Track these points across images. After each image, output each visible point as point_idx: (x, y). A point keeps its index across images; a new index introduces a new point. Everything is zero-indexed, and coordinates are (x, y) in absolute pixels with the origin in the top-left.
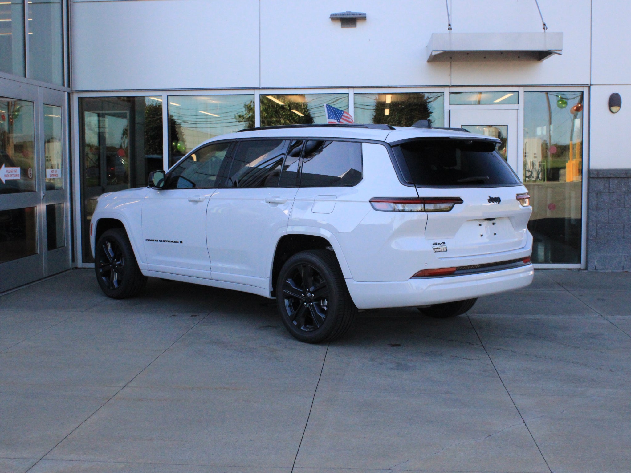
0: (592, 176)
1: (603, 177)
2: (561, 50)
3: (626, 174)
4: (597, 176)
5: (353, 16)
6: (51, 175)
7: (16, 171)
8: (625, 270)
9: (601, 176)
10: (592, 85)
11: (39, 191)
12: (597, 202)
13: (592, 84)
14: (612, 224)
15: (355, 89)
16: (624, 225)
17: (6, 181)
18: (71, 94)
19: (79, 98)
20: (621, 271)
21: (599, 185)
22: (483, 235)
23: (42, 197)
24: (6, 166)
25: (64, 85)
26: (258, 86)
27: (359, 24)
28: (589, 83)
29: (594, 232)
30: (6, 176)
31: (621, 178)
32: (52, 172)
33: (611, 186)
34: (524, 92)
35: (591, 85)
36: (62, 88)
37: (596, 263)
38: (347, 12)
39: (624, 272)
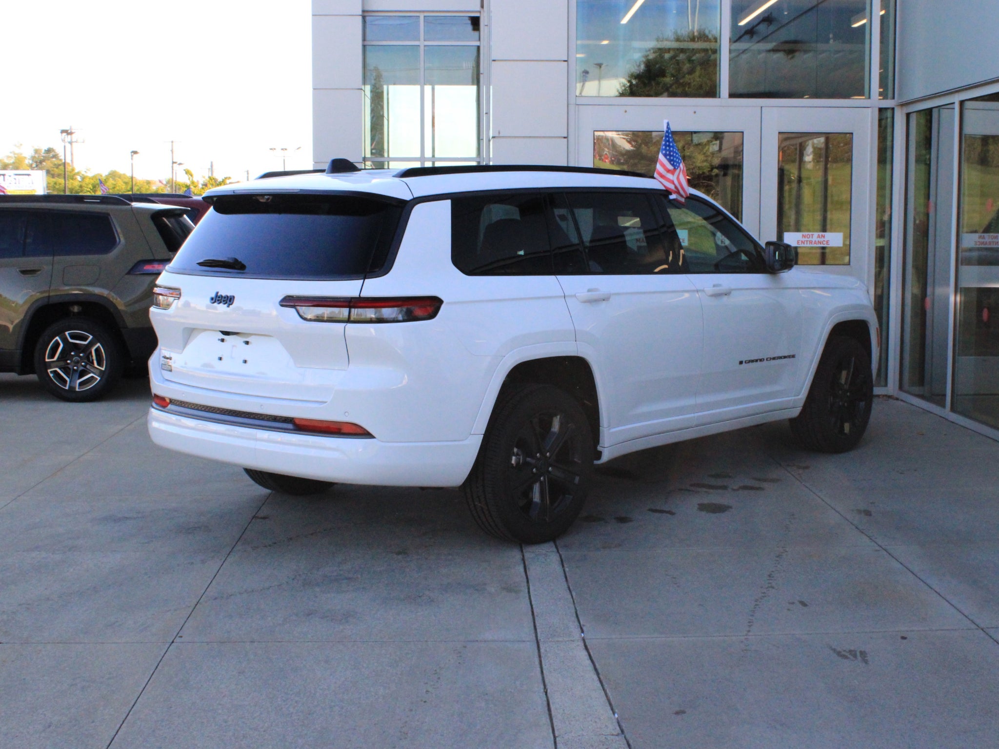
18: (896, 111)
19: (908, 114)
22: (242, 361)
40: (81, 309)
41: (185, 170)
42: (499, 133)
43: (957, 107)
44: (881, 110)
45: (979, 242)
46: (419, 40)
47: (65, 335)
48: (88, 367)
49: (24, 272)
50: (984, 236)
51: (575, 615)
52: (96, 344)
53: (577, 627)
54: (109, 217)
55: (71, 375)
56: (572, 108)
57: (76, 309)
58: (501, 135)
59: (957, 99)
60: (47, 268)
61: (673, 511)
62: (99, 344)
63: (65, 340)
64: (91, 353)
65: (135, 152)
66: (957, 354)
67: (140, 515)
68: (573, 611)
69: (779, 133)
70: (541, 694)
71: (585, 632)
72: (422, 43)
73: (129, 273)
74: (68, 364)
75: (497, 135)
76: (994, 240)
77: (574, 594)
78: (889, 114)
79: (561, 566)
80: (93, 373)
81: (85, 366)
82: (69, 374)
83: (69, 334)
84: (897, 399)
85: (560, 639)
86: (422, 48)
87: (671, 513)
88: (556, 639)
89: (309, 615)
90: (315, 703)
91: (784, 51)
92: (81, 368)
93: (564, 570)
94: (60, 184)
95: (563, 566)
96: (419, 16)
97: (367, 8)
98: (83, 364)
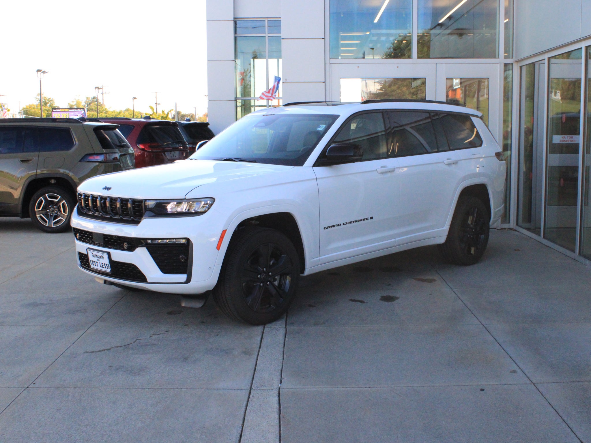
18: (514, 65)
40: (55, 181)
41: (149, 106)
42: (286, 80)
43: (546, 61)
44: (506, 65)
45: (562, 140)
46: (265, 34)
47: (46, 196)
48: (59, 213)
49: (23, 161)
50: (565, 137)
51: (280, 371)
52: (63, 201)
53: (278, 380)
54: (70, 130)
55: (49, 217)
56: (327, 65)
57: (53, 181)
58: (287, 81)
59: (546, 56)
60: (35, 159)
61: (364, 301)
62: (64, 201)
63: (45, 199)
64: (60, 206)
65: (135, 98)
66: (547, 205)
67: (50, 302)
68: (280, 368)
69: (446, 78)
70: (238, 428)
71: (282, 384)
72: (267, 35)
73: (80, 161)
74: (48, 212)
75: (285, 81)
76: (571, 139)
77: (285, 356)
78: (510, 67)
79: (284, 337)
80: (62, 217)
81: (56, 213)
82: (48, 217)
83: (47, 195)
84: (515, 230)
85: (265, 388)
86: (267, 37)
87: (362, 302)
88: (263, 388)
89: (117, 369)
90: (94, 433)
91: (457, 34)
92: (55, 214)
93: (285, 340)
94: (95, 115)
95: (285, 337)
96: (265, 20)
97: (236, 17)
98: (56, 212)
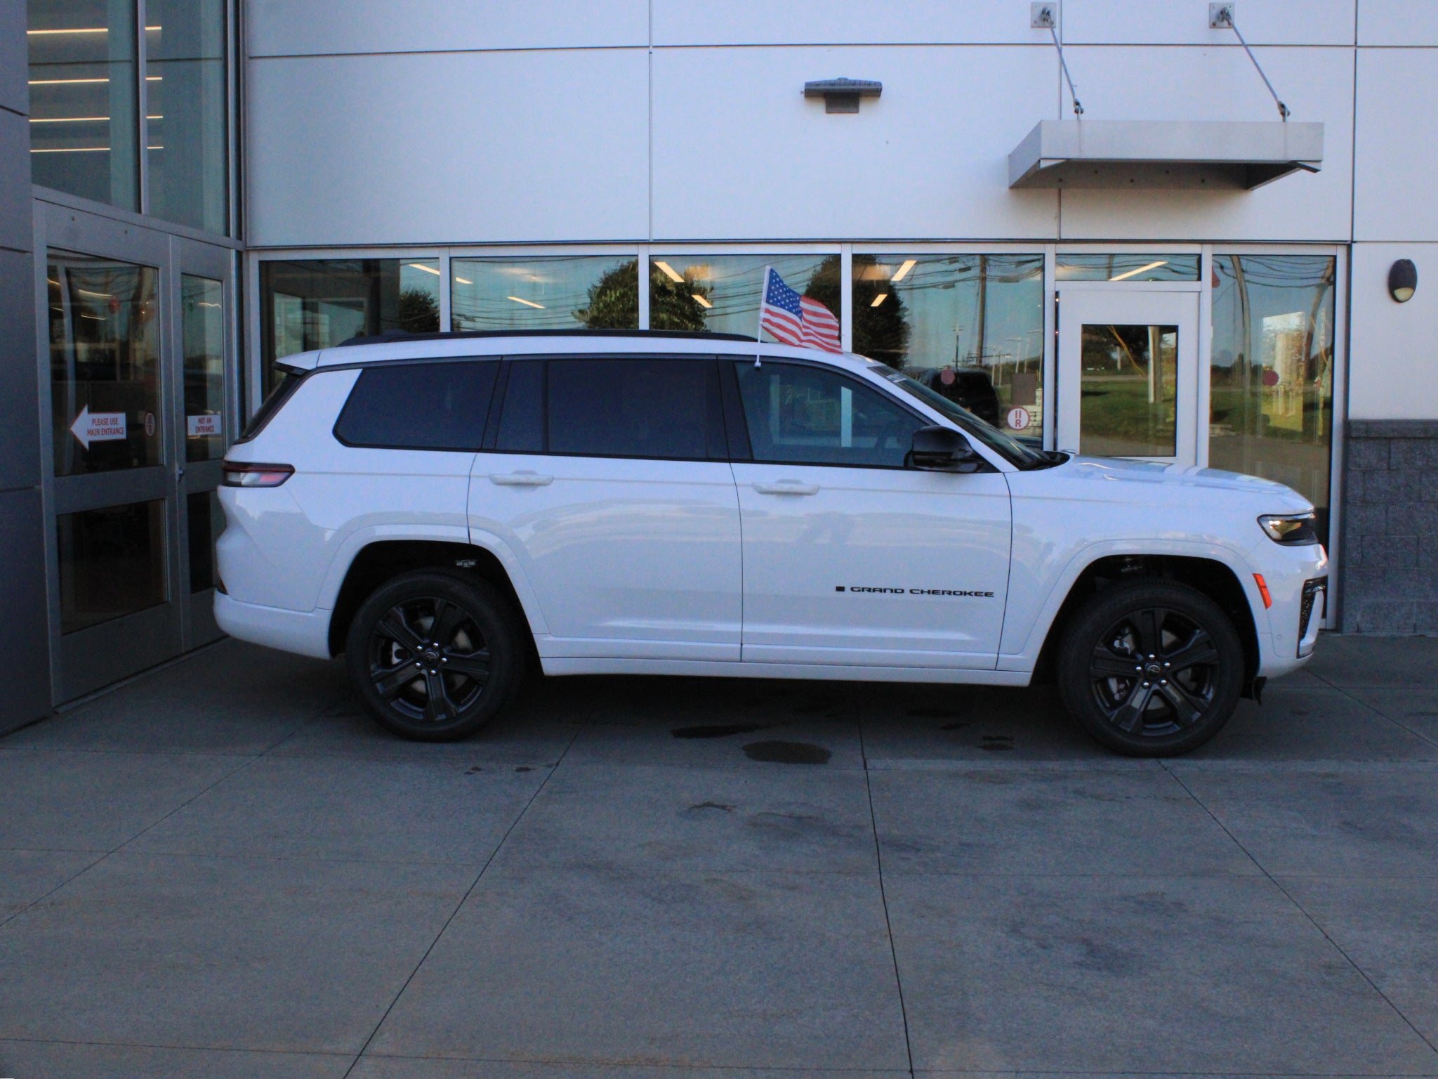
0: (1354, 434)
1: (1378, 438)
2: (1320, 161)
3: (1426, 431)
4: (1364, 435)
5: (853, 87)
6: (198, 429)
7: (115, 421)
8: (1419, 633)
9: (1373, 435)
10: (1355, 242)
11: (171, 464)
12: (1364, 490)
13: (1354, 240)
14: (1392, 537)
15: (854, 245)
16: (1418, 538)
17: (91, 443)
18: (244, 256)
19: (261, 263)
20: (1410, 634)
21: (1368, 455)
23: (177, 478)
24: (91, 411)
25: (228, 234)
26: (646, 237)
27: (865, 107)
28: (1348, 238)
29: (1357, 553)
30: (90, 432)
31: (1415, 438)
32: (200, 421)
33: (1392, 457)
34: (1214, 255)
35: (1353, 242)
36: (224, 241)
37: (1359, 618)
38: (839, 79)
39: (1416, 636)
